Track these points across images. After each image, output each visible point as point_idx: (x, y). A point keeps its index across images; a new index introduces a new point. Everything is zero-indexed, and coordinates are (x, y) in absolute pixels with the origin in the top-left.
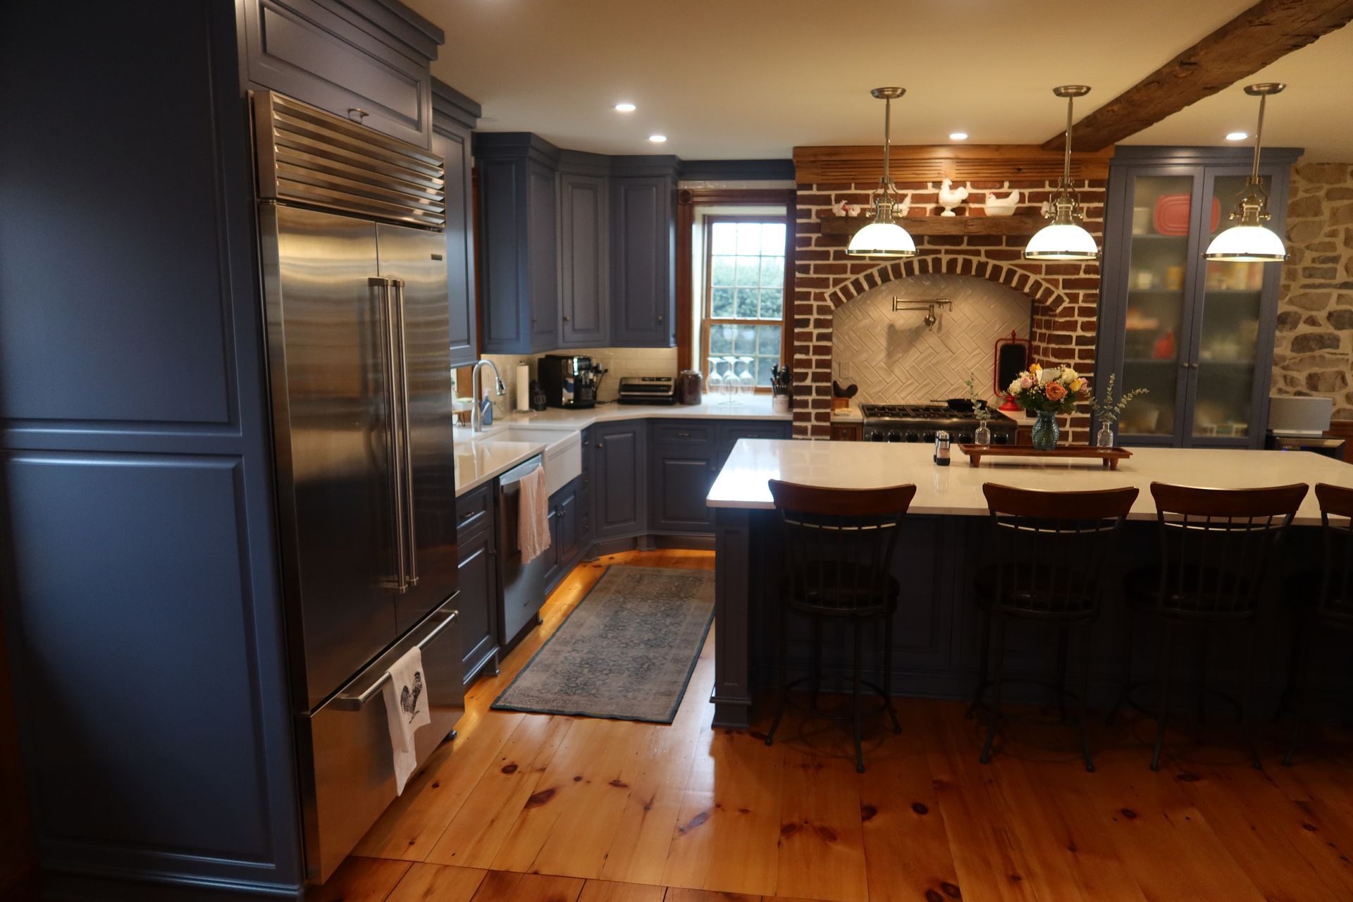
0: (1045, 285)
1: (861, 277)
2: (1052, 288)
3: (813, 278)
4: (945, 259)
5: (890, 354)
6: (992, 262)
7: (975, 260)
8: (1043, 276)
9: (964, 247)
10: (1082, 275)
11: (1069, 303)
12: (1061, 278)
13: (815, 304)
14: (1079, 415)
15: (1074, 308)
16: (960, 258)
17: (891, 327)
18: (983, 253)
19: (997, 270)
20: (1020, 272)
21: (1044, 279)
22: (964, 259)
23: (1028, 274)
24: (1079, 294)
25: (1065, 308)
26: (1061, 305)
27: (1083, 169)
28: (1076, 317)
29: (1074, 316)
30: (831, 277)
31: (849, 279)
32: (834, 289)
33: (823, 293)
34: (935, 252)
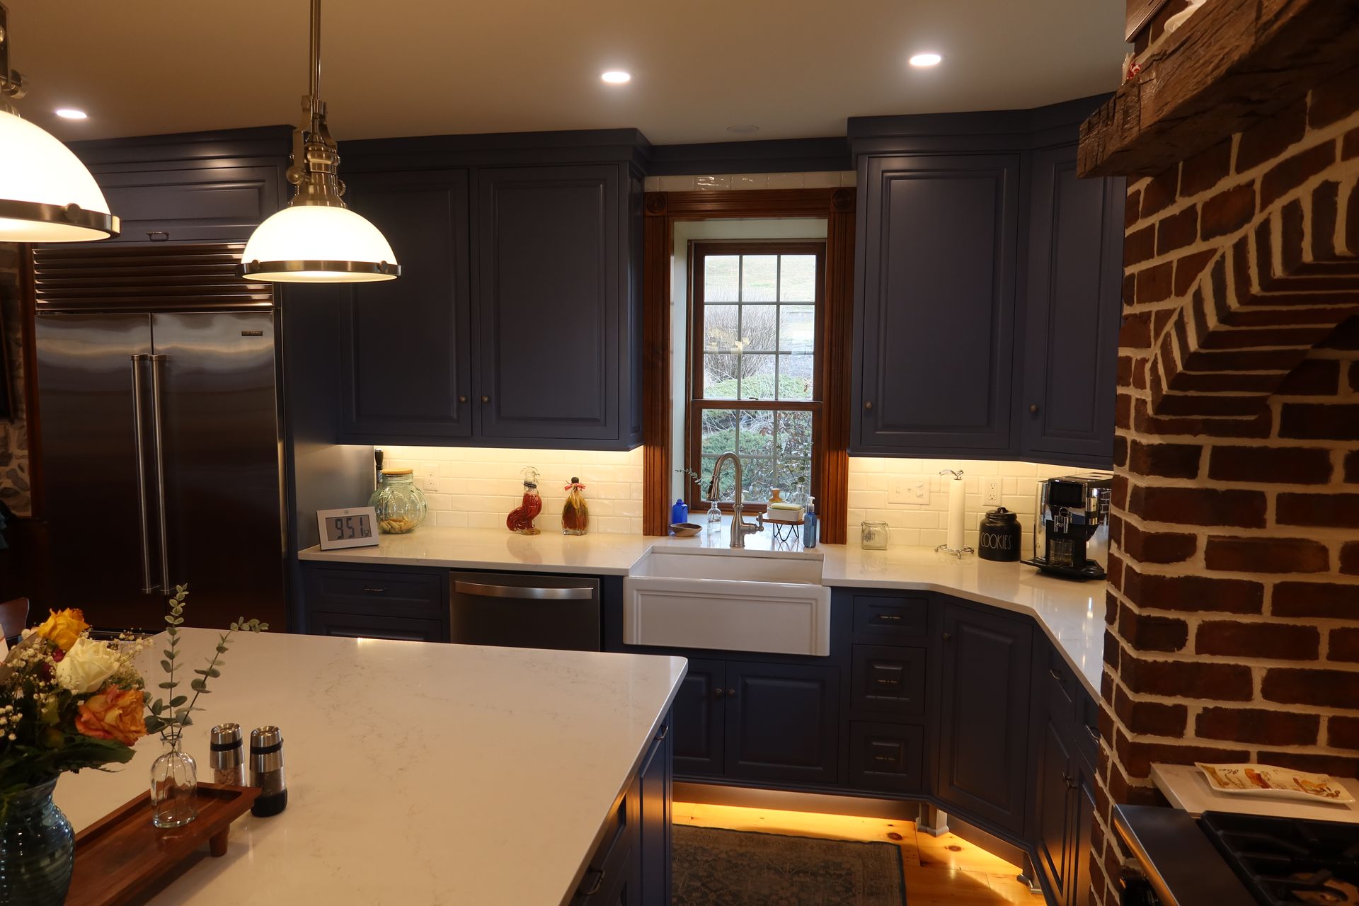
1: (1187, 302)
3: (1136, 317)
4: (1346, 177)
13: (1133, 394)
30: (1154, 307)
31: (1175, 309)
32: (1155, 351)
33: (1144, 361)
34: (1321, 157)
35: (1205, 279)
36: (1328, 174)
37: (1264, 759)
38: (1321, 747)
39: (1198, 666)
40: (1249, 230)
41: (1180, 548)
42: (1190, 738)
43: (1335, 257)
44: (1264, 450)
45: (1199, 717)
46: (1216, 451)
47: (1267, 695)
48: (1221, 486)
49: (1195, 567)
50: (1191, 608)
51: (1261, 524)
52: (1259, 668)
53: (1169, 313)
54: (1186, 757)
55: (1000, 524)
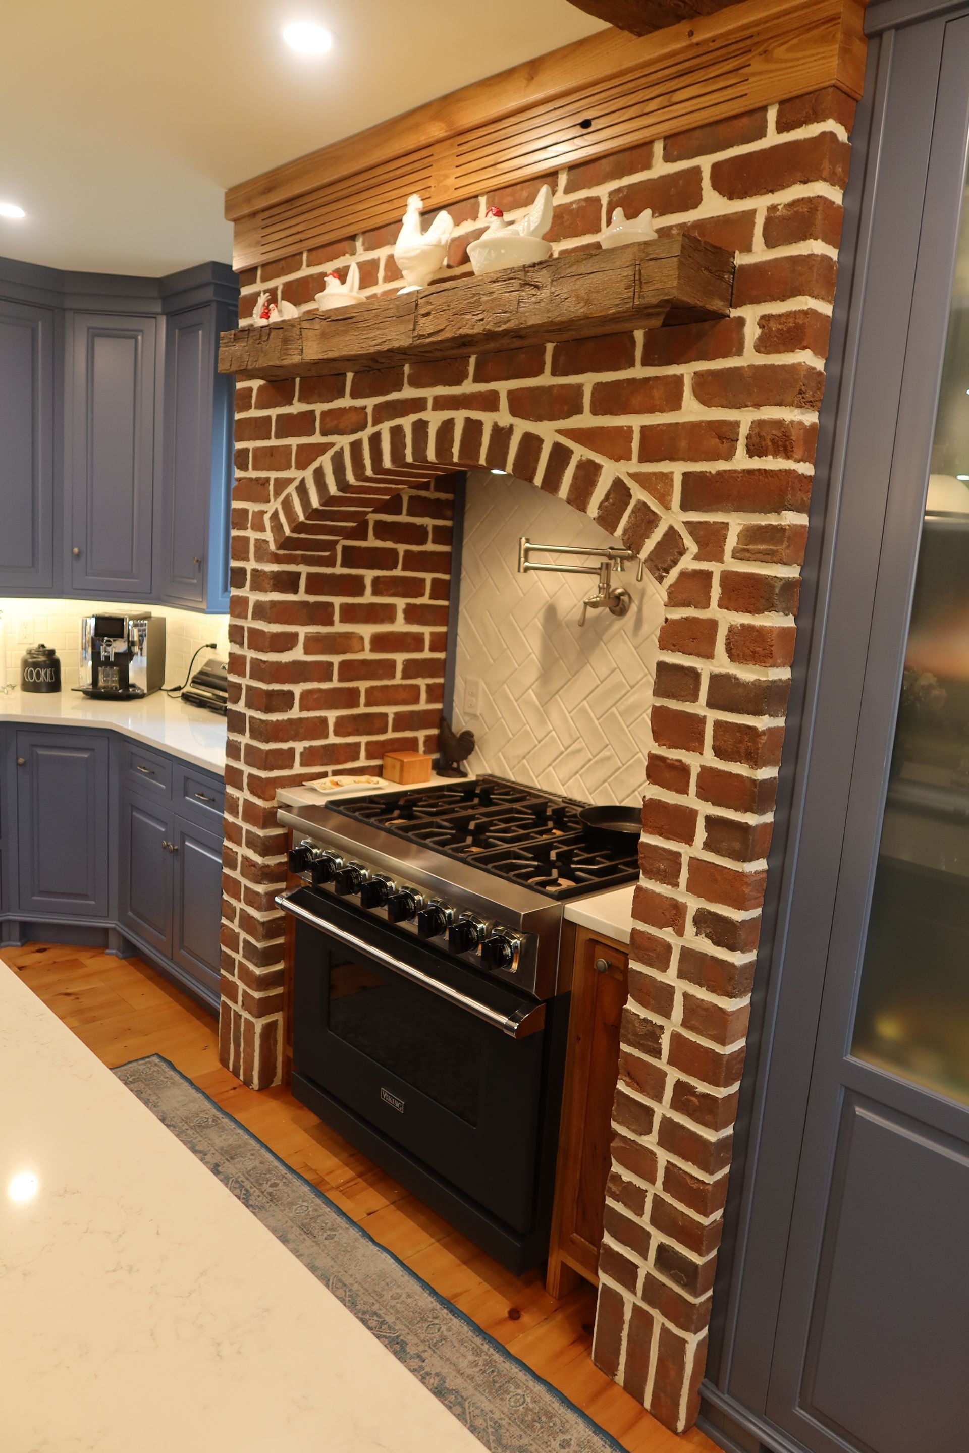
0: (639, 494)
1: (308, 474)
2: (654, 506)
3: (251, 479)
4: (435, 419)
5: (545, 676)
6: (522, 427)
7: (487, 419)
8: (634, 466)
9: (468, 387)
10: (741, 461)
11: (697, 558)
12: (677, 469)
13: (252, 535)
14: (705, 946)
15: (708, 575)
16: (460, 416)
17: (551, 612)
18: (504, 402)
19: (531, 443)
20: (580, 453)
21: (634, 476)
22: (468, 420)
23: (598, 458)
24: (726, 525)
25: (683, 574)
26: (675, 563)
27: (757, 64)
28: (714, 611)
29: (707, 605)
30: (273, 475)
31: (294, 479)
32: (275, 505)
33: (263, 513)
34: (418, 405)
35: (325, 461)
36: (422, 415)
37: (336, 773)
38: (362, 762)
39: (300, 720)
40: (364, 436)
41: (285, 642)
42: (298, 769)
43: (427, 462)
44: (333, 576)
45: (302, 754)
46: (310, 576)
47: (337, 733)
48: (312, 599)
49: (297, 654)
50: (295, 681)
51: (331, 623)
52: (332, 716)
53: (290, 481)
54: (297, 781)
55: (42, 659)
